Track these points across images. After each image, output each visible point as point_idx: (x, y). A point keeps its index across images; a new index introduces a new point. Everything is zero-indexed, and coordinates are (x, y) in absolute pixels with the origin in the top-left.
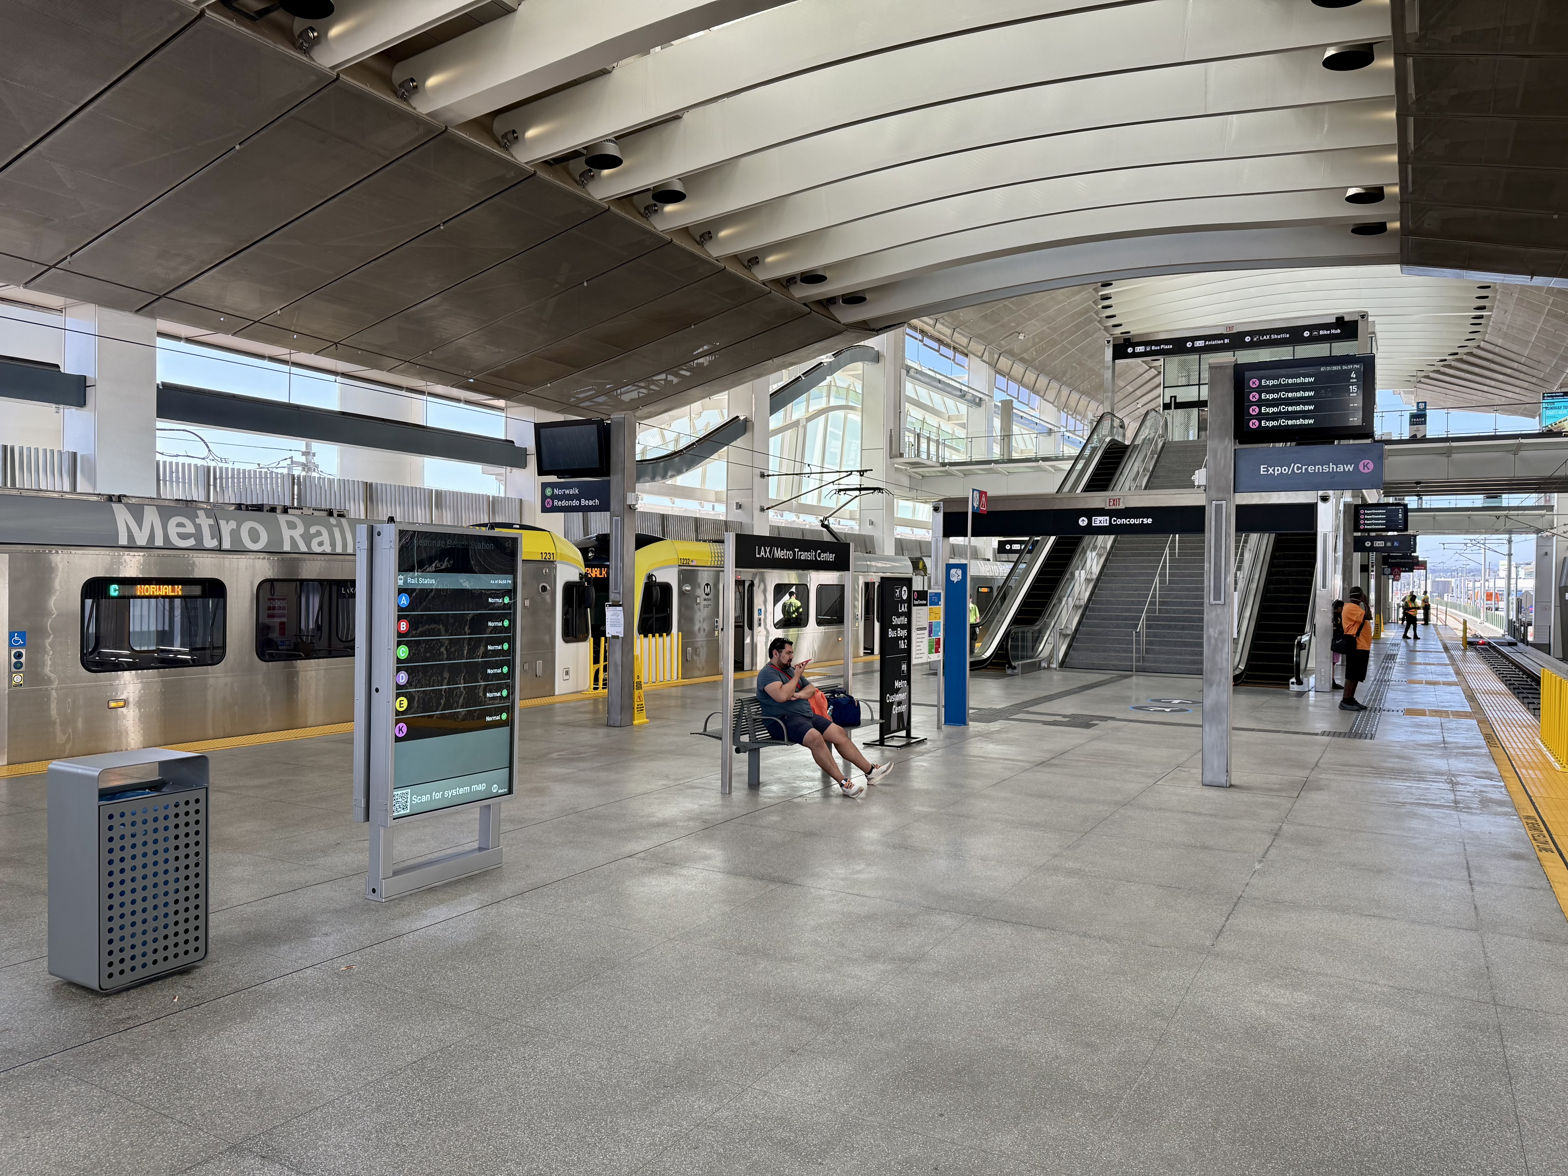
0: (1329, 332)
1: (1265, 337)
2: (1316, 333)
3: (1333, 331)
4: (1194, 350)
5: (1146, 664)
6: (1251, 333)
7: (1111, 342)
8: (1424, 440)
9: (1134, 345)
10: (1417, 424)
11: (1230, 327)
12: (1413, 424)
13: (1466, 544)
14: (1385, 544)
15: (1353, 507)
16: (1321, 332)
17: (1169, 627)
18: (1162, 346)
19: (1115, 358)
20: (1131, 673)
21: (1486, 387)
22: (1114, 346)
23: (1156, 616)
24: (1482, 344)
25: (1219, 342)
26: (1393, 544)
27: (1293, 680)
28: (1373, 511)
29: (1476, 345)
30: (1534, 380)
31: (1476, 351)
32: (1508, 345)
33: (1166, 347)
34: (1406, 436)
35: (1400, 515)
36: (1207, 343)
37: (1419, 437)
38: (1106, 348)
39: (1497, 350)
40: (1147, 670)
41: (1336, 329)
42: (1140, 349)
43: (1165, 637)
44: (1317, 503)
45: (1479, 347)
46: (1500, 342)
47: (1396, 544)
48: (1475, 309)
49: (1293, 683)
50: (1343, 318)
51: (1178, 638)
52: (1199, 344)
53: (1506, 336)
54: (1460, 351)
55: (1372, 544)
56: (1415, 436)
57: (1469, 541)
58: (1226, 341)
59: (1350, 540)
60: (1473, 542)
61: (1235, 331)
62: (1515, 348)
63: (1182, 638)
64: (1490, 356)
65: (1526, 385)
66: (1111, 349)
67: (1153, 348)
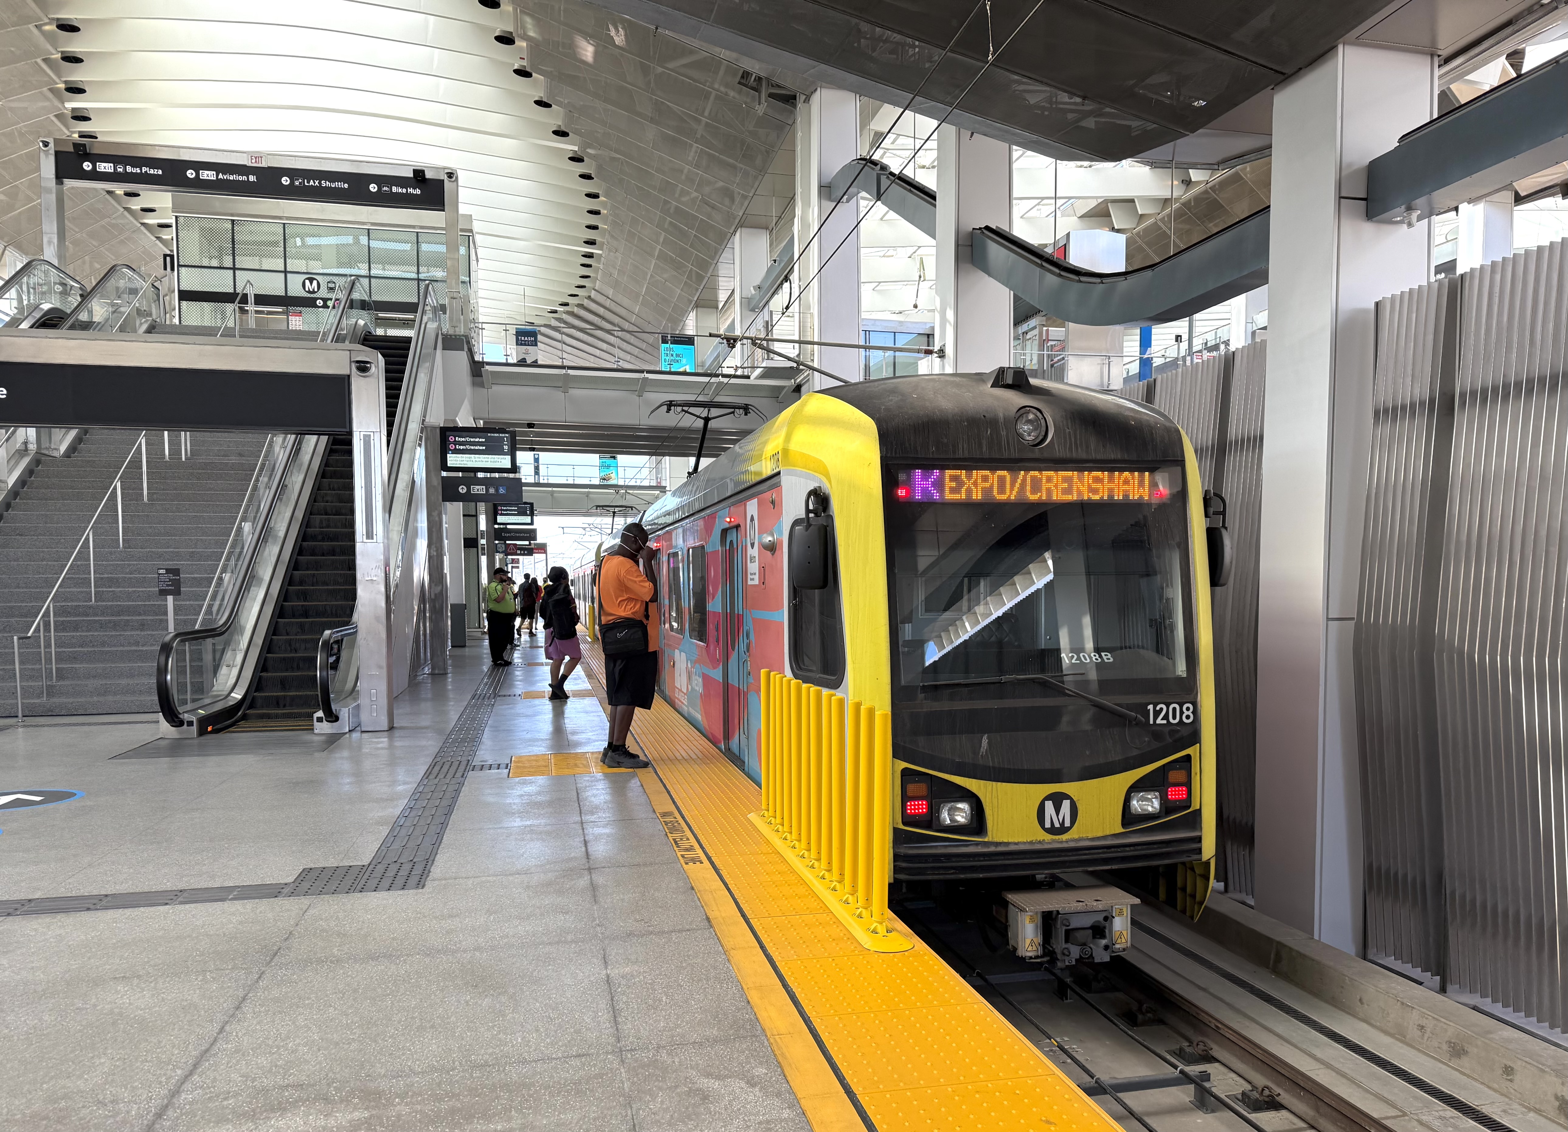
0: (404, 191)
1: (312, 183)
2: (385, 189)
3: (411, 190)
4: (199, 185)
5: (56, 700)
6: (292, 173)
7: (52, 145)
8: (535, 364)
9: (95, 158)
10: (525, 345)
11: (258, 156)
12: (521, 345)
13: (584, 529)
14: (487, 490)
15: (438, 431)
16: (394, 189)
17: (115, 626)
18: (144, 169)
19: (60, 177)
20: (13, 720)
21: (598, 351)
22: (57, 154)
23: (90, 607)
24: (593, 294)
25: (241, 178)
26: (497, 490)
27: (320, 714)
28: (468, 439)
29: (587, 294)
30: (644, 346)
31: (586, 302)
32: (620, 298)
33: (152, 171)
34: (513, 360)
35: (506, 447)
36: (221, 176)
37: (529, 362)
38: (42, 155)
39: (608, 303)
40: (57, 712)
41: (414, 188)
42: (105, 167)
43: (103, 644)
44: (349, 376)
45: (589, 298)
46: (610, 292)
47: (502, 491)
48: (585, 242)
49: (320, 720)
50: (423, 172)
51: (130, 644)
52: (208, 175)
53: (616, 285)
54: (571, 300)
55: (469, 489)
56: (524, 360)
57: (587, 526)
58: (252, 178)
59: (437, 483)
60: (591, 526)
61: (264, 165)
62: (626, 302)
63: (137, 644)
64: (601, 311)
65: (636, 351)
66: (52, 159)
67: (129, 169)
